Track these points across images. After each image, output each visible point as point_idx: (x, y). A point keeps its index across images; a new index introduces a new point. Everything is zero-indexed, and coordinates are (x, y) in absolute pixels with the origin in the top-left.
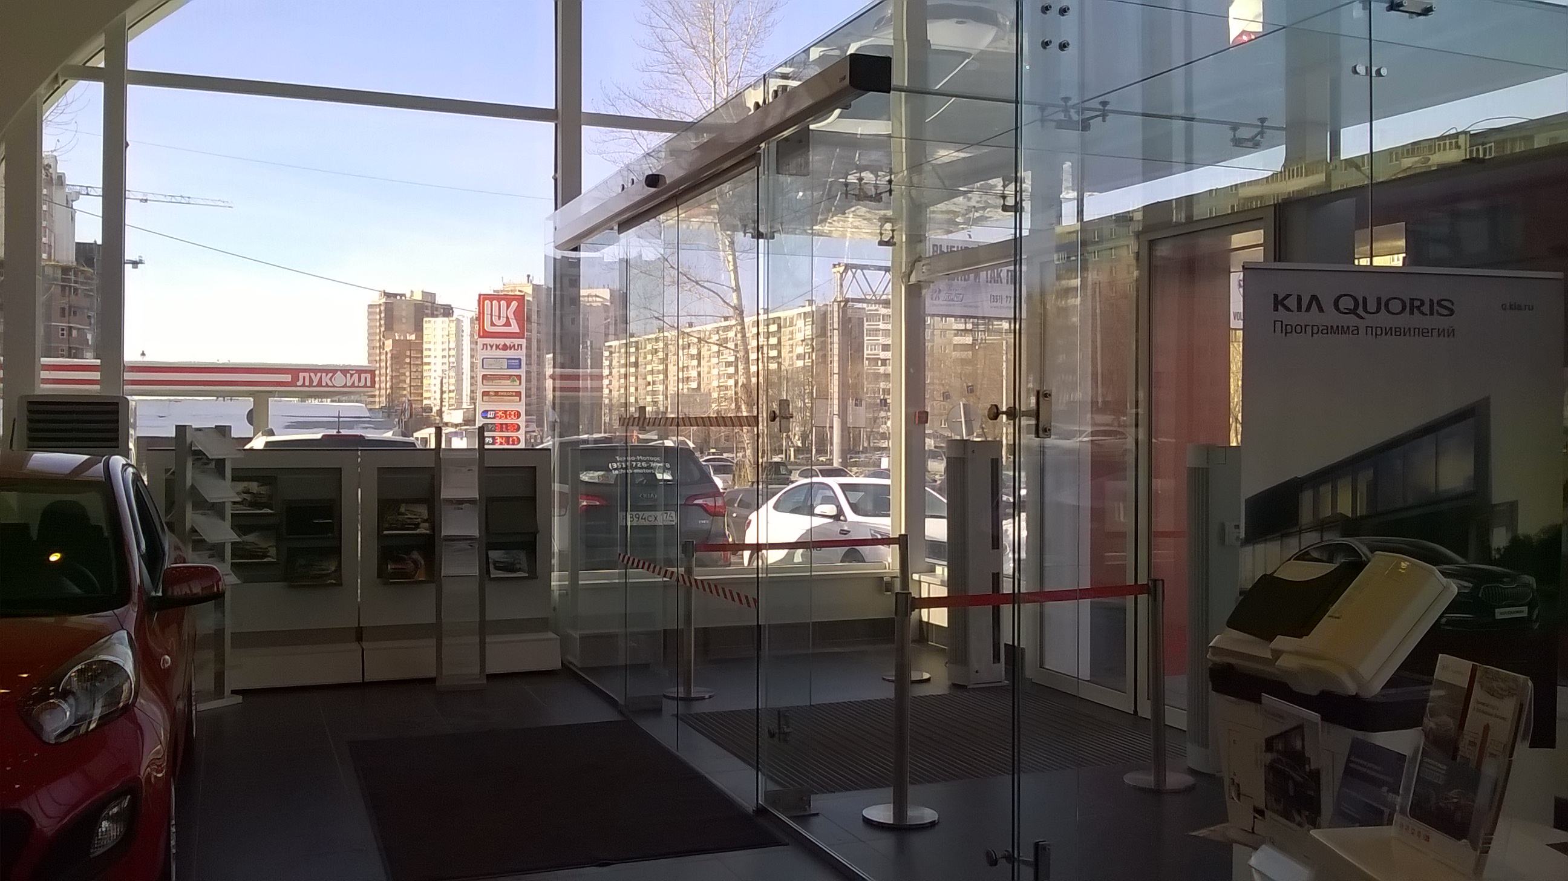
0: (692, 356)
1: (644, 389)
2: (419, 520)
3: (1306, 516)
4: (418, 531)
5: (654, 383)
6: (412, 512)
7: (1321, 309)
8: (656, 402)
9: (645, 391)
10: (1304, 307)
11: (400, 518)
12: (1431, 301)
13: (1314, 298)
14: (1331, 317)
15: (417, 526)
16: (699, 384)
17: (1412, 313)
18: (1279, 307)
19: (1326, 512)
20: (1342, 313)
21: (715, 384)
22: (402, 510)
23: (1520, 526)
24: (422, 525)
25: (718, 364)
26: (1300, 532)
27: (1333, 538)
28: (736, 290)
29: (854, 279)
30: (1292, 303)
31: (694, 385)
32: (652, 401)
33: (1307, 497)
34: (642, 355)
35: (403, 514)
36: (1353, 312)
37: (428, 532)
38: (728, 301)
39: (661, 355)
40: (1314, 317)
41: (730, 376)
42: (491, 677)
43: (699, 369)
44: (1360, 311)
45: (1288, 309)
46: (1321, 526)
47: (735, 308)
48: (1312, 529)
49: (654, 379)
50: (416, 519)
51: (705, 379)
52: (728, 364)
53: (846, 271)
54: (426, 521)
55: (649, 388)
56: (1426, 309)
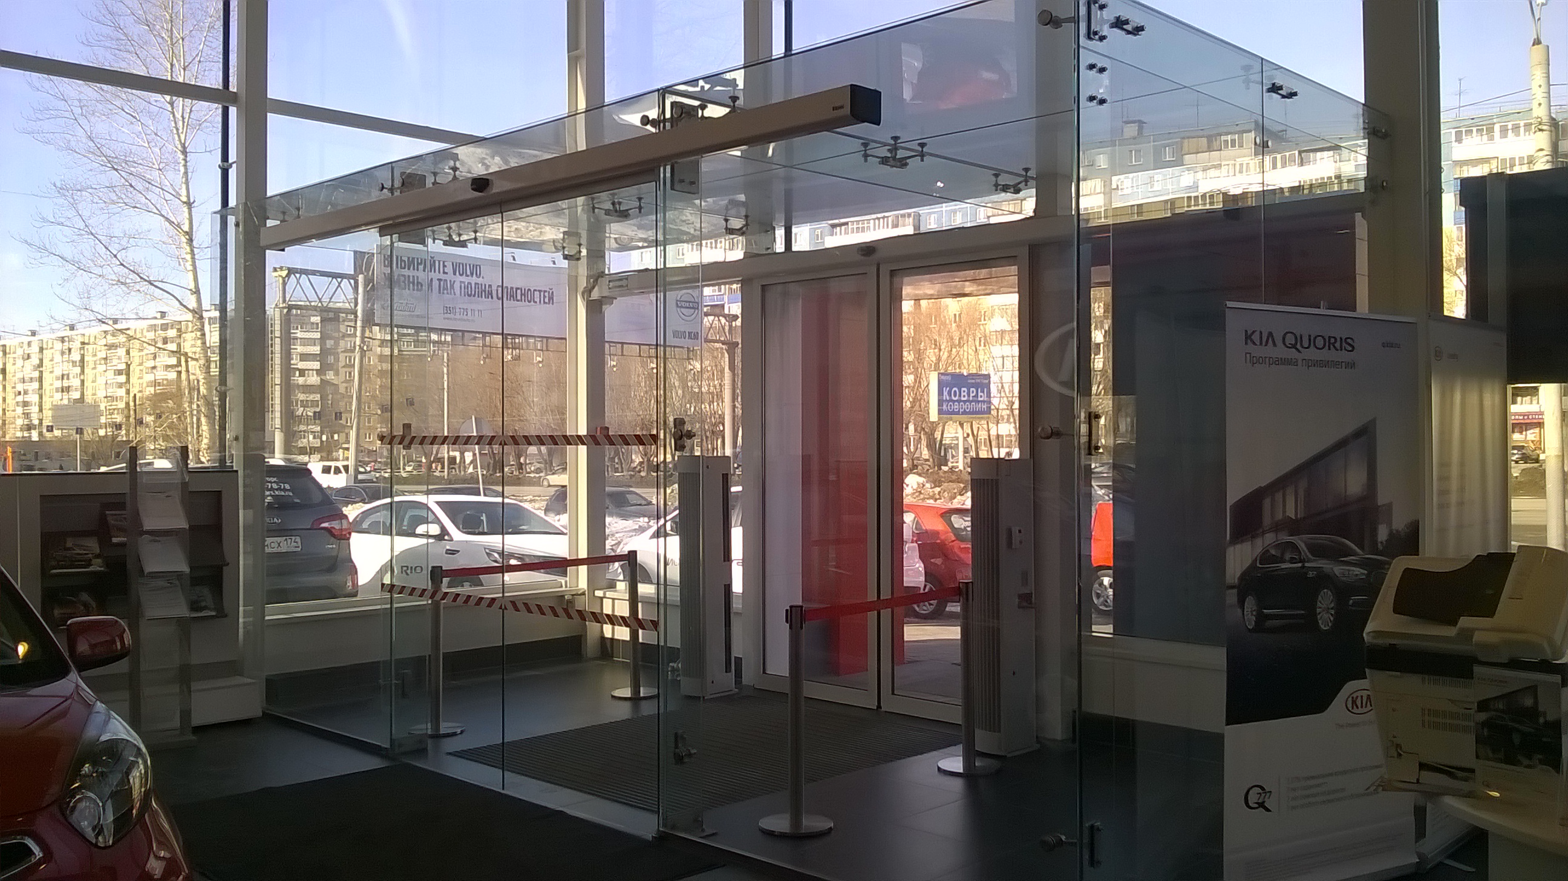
0: (74, 362)
1: (13, 399)
2: (90, 556)
3: (1267, 521)
4: (91, 569)
5: (26, 392)
6: (80, 546)
7: (1275, 344)
8: (28, 414)
9: (14, 402)
10: (1264, 344)
11: (68, 553)
12: (1341, 339)
13: (1270, 334)
14: (1280, 352)
15: (89, 564)
16: (82, 394)
17: (1329, 349)
18: (1249, 341)
19: (1279, 516)
20: (1288, 347)
21: (101, 394)
22: (69, 544)
23: (1394, 523)
24: (94, 561)
25: (105, 371)
26: (1264, 533)
27: (1285, 538)
28: (195, 293)
29: (298, 285)
30: (1256, 337)
31: (76, 395)
32: (24, 414)
33: (1267, 503)
34: (11, 360)
35: (69, 549)
36: (1294, 346)
37: (102, 569)
38: (184, 303)
39: (35, 360)
40: (1270, 351)
41: (120, 385)
42: (199, 730)
43: (82, 377)
44: (1298, 346)
45: (1254, 343)
46: (1276, 528)
47: (193, 311)
48: (1270, 531)
49: (25, 388)
50: (86, 554)
51: (90, 389)
52: (119, 372)
53: (288, 275)
54: (98, 556)
55: (20, 398)
56: (1338, 345)
